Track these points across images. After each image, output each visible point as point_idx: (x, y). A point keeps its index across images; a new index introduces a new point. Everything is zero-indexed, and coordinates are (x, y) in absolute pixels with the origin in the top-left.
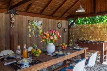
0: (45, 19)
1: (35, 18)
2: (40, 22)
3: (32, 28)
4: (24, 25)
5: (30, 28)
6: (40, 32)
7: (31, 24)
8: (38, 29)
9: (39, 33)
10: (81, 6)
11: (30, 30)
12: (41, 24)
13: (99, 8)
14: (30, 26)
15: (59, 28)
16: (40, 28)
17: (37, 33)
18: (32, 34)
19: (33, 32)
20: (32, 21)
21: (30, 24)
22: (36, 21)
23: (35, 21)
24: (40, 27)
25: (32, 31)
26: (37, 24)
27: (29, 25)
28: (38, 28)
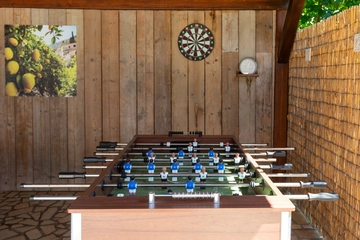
1: (38, 14)
2: (67, 31)
3: (25, 59)
5: (16, 58)
6: (65, 76)
7: (20, 41)
8: (55, 63)
9: (59, 83)
11: (14, 67)
12: (72, 40)
14: (14, 48)
15: (195, 58)
16: (65, 58)
17: (49, 81)
18: (21, 86)
19: (30, 78)
20: (22, 29)
21: (14, 41)
22: (46, 28)
23: (40, 28)
24: (67, 51)
25: (23, 71)
26: (47, 41)
27: (8, 44)
28: (52, 59)
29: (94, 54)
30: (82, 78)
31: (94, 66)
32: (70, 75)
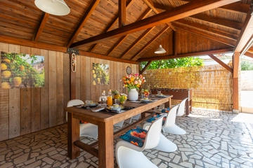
0: (112, 62)
1: (101, 61)
2: (107, 66)
3: (98, 74)
4: (88, 68)
5: (95, 73)
7: (96, 68)
8: (104, 75)
9: (106, 81)
10: (161, 46)
11: (95, 76)
12: (108, 69)
13: (179, 48)
14: (95, 70)
15: (129, 74)
16: (107, 73)
17: (103, 80)
18: (97, 82)
19: (99, 79)
20: (97, 64)
23: (101, 65)
25: (97, 77)
26: (103, 69)
27: (93, 69)
29: (112, 71)
30: (110, 79)
31: (112, 76)
32: (107, 78)
